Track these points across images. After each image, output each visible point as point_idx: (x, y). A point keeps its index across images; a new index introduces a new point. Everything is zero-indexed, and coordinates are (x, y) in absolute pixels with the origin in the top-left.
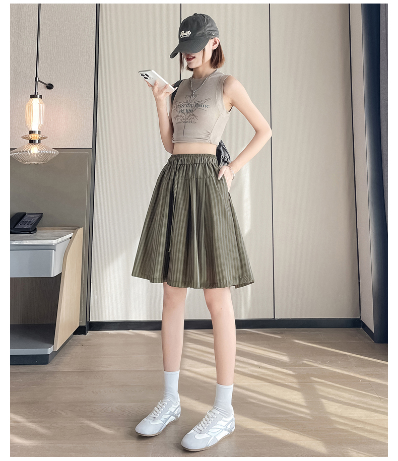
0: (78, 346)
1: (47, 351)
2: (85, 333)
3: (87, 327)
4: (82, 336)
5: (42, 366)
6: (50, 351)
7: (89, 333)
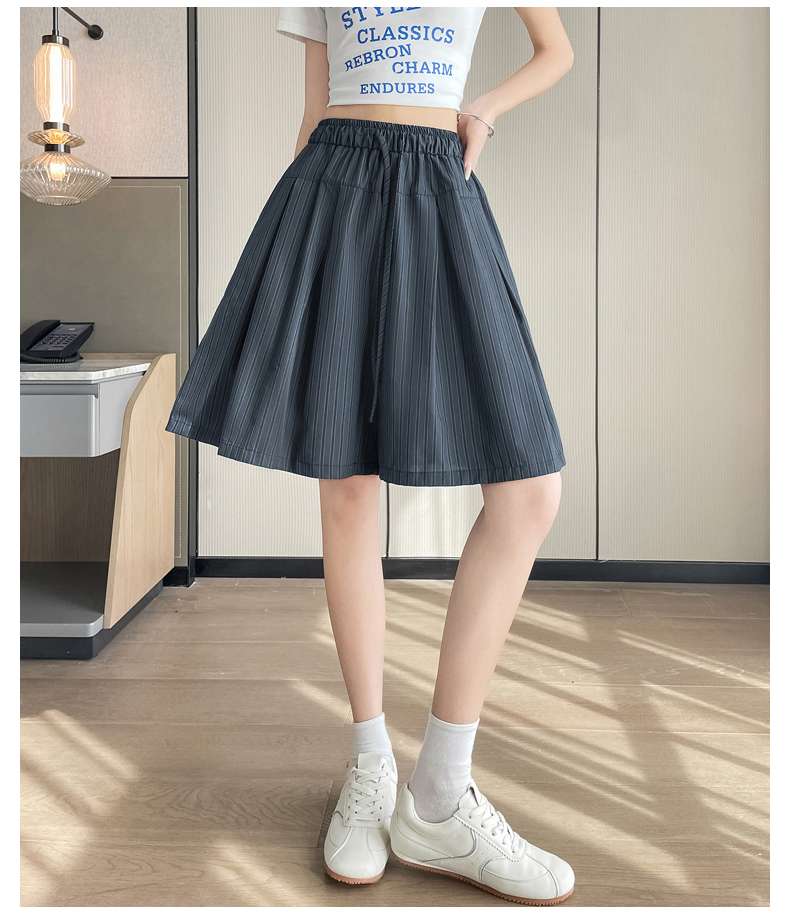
0: (166, 612)
1: (87, 629)
2: (187, 583)
3: (192, 569)
4: (179, 591)
5: (80, 662)
6: (93, 629)
7: (197, 583)
